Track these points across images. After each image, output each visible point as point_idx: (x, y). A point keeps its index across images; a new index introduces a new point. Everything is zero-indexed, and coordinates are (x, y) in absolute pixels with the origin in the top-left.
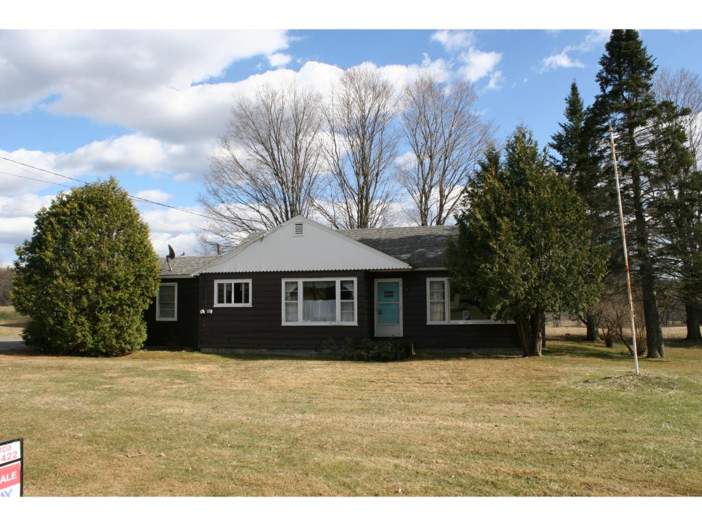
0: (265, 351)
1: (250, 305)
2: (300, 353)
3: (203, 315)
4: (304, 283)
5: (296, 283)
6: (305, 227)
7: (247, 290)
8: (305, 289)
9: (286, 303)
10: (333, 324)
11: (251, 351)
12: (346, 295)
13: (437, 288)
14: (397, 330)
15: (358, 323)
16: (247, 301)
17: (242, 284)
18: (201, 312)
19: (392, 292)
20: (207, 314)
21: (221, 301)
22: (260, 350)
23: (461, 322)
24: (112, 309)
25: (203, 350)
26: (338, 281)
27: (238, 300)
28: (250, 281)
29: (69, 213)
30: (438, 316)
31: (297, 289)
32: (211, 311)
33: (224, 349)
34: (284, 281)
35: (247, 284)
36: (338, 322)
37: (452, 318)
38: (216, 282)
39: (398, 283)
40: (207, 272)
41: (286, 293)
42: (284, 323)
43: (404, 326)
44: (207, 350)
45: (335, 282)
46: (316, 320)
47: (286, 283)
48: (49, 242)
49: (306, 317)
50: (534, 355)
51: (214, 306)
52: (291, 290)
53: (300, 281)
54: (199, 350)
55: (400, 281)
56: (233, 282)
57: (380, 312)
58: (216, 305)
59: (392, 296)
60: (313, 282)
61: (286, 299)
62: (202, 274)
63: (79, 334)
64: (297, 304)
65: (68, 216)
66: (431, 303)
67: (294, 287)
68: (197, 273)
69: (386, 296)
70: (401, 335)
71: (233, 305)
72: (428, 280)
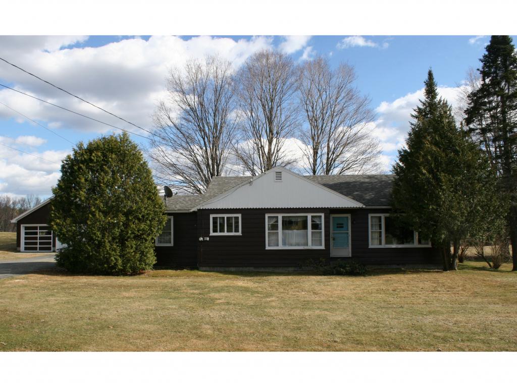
0: (252, 269)
1: (240, 234)
2: (280, 270)
3: (201, 241)
4: (283, 217)
5: (277, 217)
6: (283, 174)
7: (237, 222)
8: (283, 221)
9: (269, 233)
10: (306, 248)
11: (241, 269)
12: (315, 226)
13: (376, 221)
14: (347, 252)
15: (325, 247)
16: (237, 231)
17: (232, 217)
18: (200, 240)
19: (343, 224)
20: (204, 241)
21: (215, 231)
22: (248, 268)
23: (394, 246)
24: (137, 237)
25: (201, 268)
26: (309, 216)
27: (229, 230)
28: (239, 216)
29: (95, 161)
30: (376, 241)
31: (277, 221)
32: (208, 239)
33: (219, 268)
34: (267, 216)
35: (237, 218)
36: (310, 246)
37: (387, 243)
38: (212, 216)
39: (348, 217)
40: (204, 208)
41: (269, 225)
42: (267, 248)
43: (352, 249)
44: (204, 269)
45: (307, 217)
46: (291, 245)
47: (269, 217)
48: (83, 184)
49: (284, 244)
50: (452, 269)
51: (210, 235)
52: (272, 223)
53: (280, 216)
54: (198, 269)
55: (349, 216)
56: (226, 216)
57: (334, 239)
58: (212, 234)
59: (342, 227)
60: (289, 217)
61: (269, 230)
62: (199, 210)
63: (113, 258)
64: (278, 233)
65: (95, 163)
66: (372, 232)
67: (274, 220)
68: (195, 209)
69: (338, 227)
70: (350, 256)
71: (226, 234)
72: (370, 216)
